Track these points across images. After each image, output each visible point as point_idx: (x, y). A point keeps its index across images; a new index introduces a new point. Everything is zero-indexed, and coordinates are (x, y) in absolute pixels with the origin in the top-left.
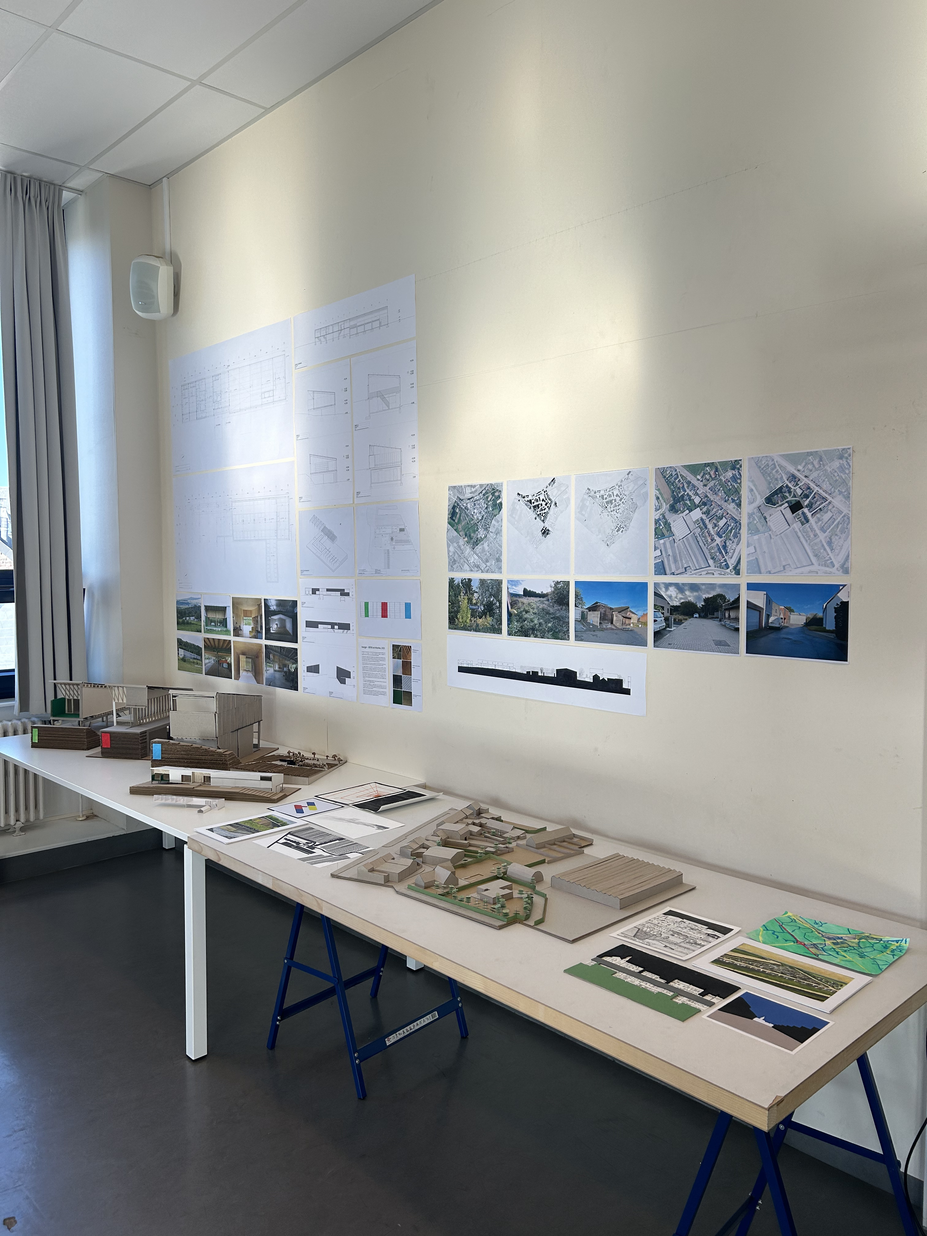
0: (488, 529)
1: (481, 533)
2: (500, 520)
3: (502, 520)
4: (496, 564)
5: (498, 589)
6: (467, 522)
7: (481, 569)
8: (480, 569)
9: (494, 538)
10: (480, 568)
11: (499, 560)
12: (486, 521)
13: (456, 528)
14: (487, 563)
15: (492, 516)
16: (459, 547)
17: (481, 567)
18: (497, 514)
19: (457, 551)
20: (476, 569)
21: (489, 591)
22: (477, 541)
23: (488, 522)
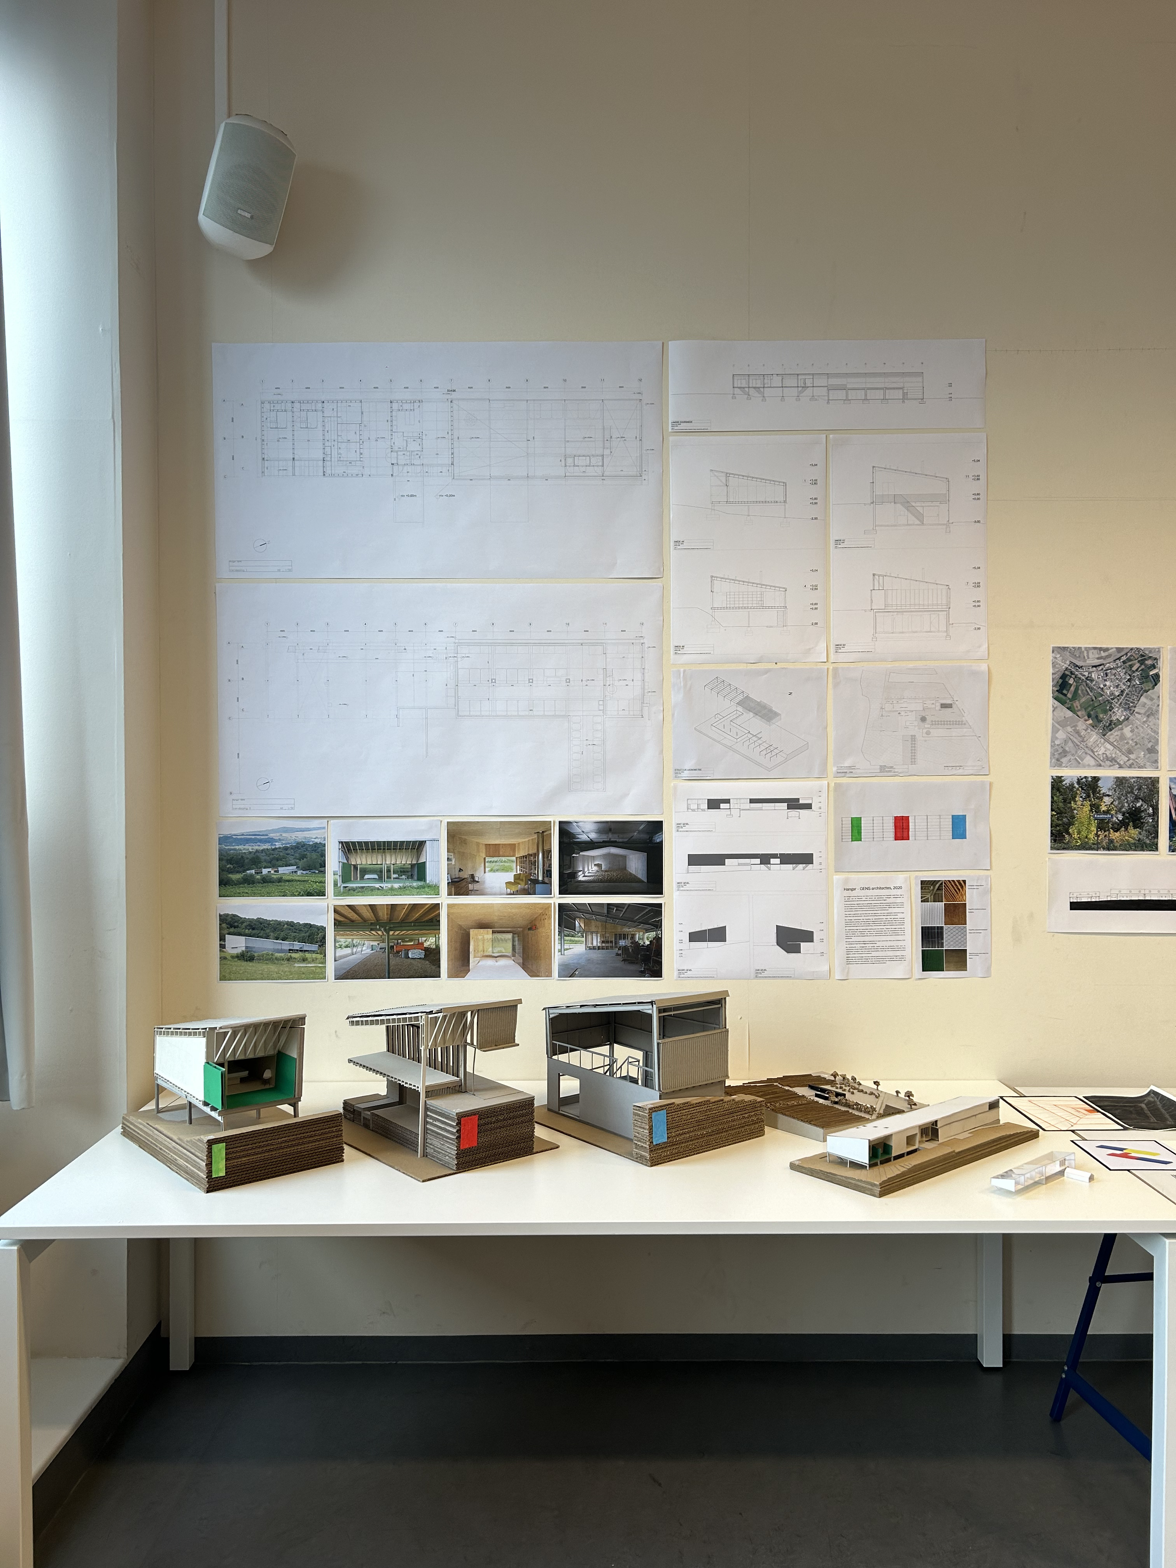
0: (1133, 709)
1: (1119, 714)
2: (1155, 698)
3: (1159, 697)
4: (1147, 757)
5: (1151, 790)
6: (1092, 698)
7: (1118, 764)
8: (1116, 763)
9: (1144, 722)
10: (1116, 761)
11: (1153, 751)
12: (1130, 698)
13: (1070, 705)
14: (1130, 756)
15: (1140, 691)
16: (1078, 732)
17: (1118, 761)
18: (1149, 690)
19: (1072, 737)
20: (1108, 763)
21: (1134, 793)
22: (1110, 724)
23: (1133, 700)
